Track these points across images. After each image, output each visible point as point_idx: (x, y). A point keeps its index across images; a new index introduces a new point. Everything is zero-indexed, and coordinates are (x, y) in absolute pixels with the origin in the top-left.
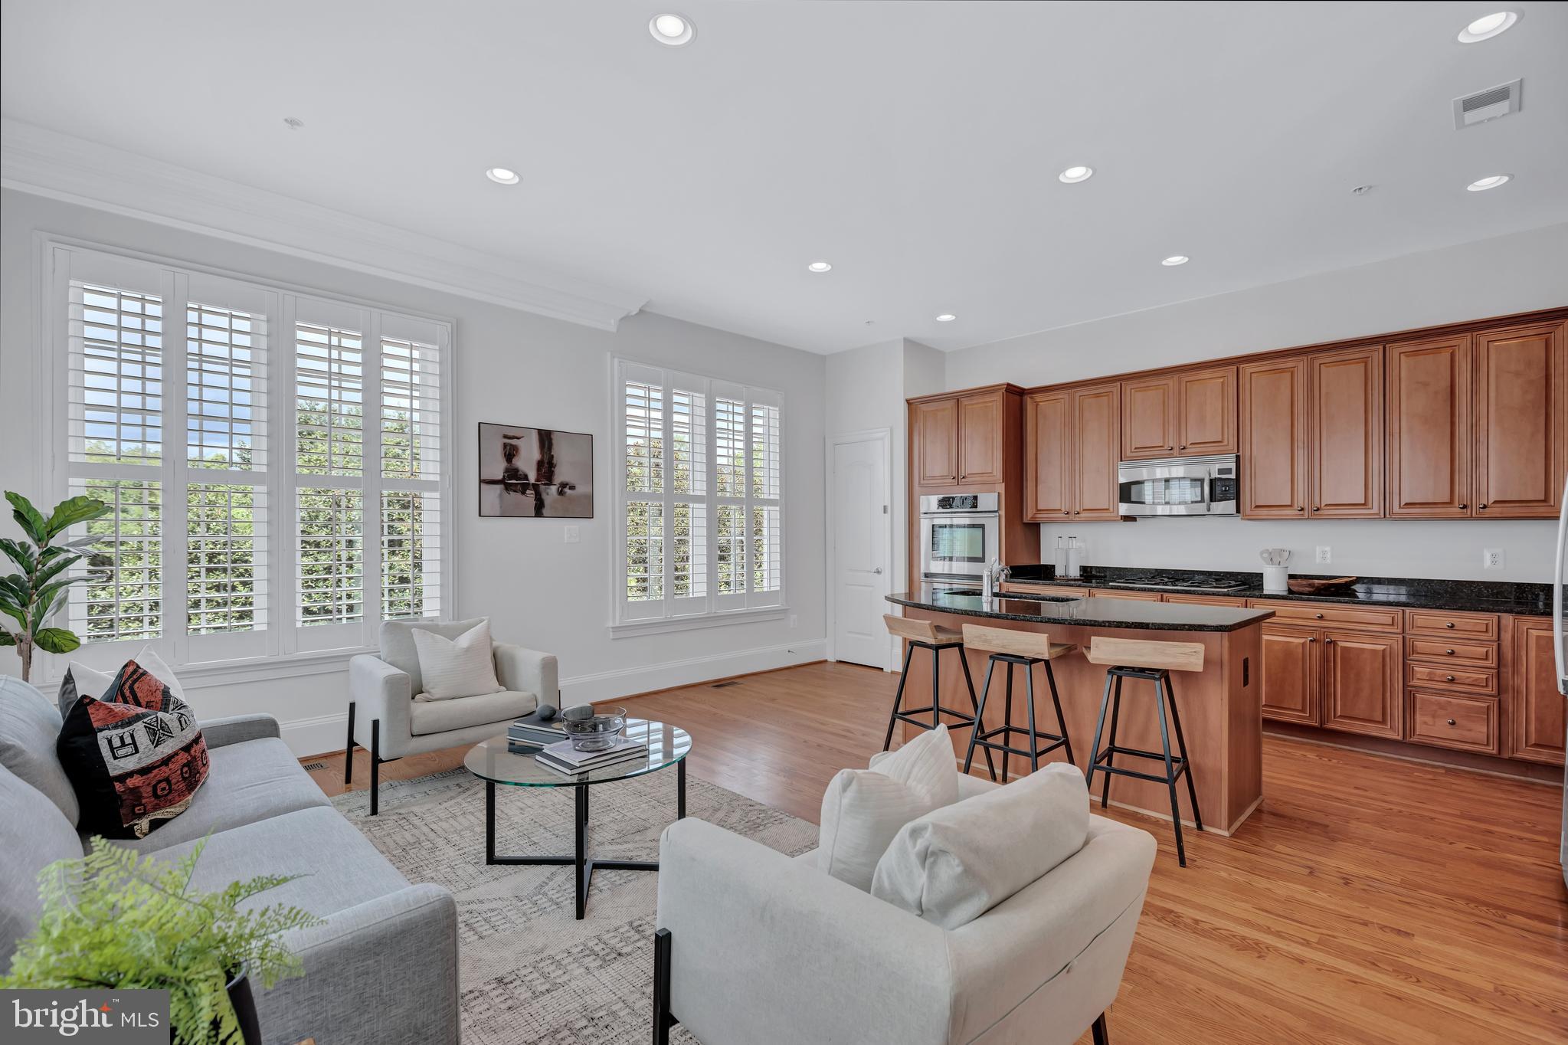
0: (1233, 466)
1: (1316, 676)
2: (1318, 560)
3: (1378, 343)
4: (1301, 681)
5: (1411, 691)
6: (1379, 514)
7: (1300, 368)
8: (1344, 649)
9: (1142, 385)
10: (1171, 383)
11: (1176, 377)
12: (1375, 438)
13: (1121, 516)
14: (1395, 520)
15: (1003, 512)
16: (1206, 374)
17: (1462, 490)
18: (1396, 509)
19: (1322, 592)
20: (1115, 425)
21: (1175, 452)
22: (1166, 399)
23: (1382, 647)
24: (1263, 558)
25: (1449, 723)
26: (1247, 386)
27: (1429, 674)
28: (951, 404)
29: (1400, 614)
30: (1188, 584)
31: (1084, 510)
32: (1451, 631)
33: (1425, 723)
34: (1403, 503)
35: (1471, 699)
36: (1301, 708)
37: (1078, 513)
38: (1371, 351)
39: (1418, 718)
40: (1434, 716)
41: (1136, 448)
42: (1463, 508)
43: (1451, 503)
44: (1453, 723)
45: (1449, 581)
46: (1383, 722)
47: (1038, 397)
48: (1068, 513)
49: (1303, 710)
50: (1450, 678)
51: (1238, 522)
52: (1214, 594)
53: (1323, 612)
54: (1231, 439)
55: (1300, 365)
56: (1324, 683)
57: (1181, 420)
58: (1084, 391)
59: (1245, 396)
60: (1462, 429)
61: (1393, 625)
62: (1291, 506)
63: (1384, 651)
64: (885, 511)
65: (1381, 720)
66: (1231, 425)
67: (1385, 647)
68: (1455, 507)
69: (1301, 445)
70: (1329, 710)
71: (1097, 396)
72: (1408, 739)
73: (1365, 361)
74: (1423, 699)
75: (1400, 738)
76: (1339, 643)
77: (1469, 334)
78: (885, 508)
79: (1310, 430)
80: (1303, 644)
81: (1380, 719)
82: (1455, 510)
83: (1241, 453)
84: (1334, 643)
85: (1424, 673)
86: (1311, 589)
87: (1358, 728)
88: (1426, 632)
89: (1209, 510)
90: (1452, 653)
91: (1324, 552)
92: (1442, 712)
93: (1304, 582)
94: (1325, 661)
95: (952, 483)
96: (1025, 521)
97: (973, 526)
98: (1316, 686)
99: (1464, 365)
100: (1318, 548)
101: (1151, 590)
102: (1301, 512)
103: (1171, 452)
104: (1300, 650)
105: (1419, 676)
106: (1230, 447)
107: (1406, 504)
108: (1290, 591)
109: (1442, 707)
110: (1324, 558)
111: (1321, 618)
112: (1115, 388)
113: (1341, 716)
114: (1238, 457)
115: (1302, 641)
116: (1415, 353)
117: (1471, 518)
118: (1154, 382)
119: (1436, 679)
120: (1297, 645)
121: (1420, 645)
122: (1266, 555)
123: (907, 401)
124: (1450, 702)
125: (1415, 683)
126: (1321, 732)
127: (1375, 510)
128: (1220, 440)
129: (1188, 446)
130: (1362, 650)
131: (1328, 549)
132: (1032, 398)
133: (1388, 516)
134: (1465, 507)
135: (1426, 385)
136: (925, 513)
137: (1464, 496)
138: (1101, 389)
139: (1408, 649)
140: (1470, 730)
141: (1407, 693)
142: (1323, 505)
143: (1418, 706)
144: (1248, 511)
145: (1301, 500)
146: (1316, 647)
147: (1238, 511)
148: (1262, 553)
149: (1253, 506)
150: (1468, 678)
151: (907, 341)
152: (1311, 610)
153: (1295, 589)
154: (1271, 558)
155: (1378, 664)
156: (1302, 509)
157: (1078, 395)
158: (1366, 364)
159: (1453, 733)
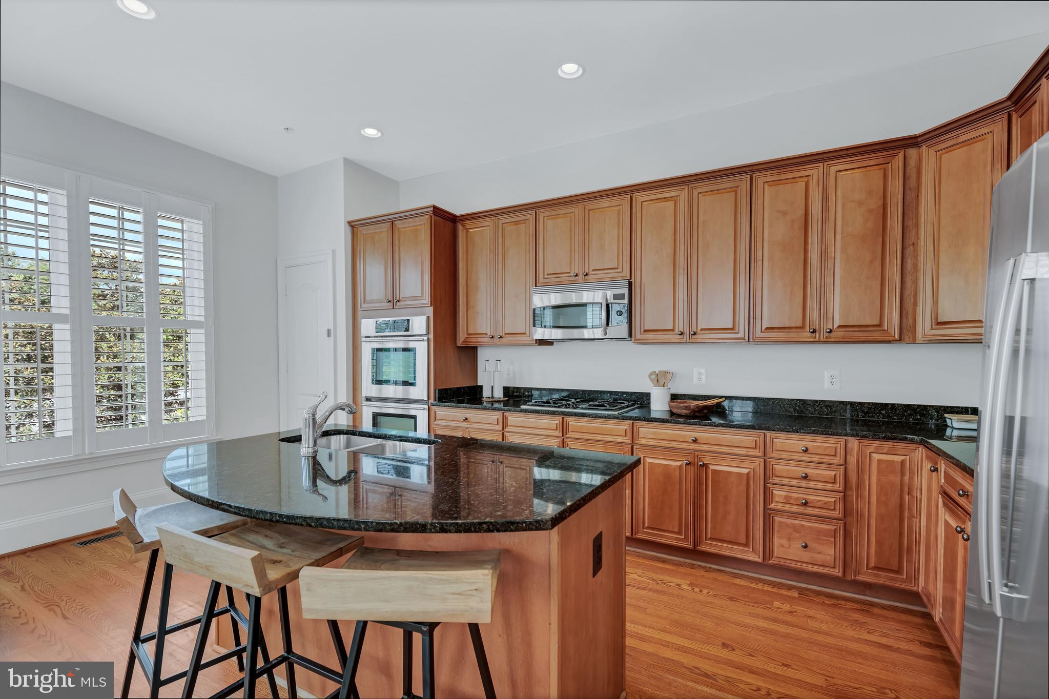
0: (625, 291)
1: (690, 498)
2: (695, 381)
3: (746, 172)
4: (678, 504)
5: (770, 514)
6: (744, 338)
7: (682, 197)
8: (714, 471)
9: (554, 213)
10: (576, 210)
11: (580, 205)
12: (743, 266)
13: (536, 340)
14: (757, 343)
15: (431, 336)
16: (605, 203)
17: (812, 315)
18: (758, 334)
19: (697, 414)
20: (531, 252)
21: (580, 278)
22: (573, 227)
23: (745, 471)
24: (651, 380)
25: (803, 546)
26: (639, 215)
27: (786, 497)
28: (386, 227)
29: (762, 437)
30: (586, 405)
31: (506, 334)
32: (805, 455)
33: (782, 546)
34: (764, 328)
35: (820, 522)
36: (678, 531)
37: (501, 337)
38: (740, 180)
39: (776, 541)
40: (789, 539)
41: (548, 274)
42: (812, 332)
43: (803, 327)
44: (806, 547)
45: (797, 400)
46: (747, 545)
47: (468, 224)
48: (492, 337)
49: (679, 533)
50: (804, 501)
51: (630, 345)
52: (606, 417)
53: (697, 435)
54: (625, 265)
55: (682, 194)
56: (697, 505)
57: (585, 248)
58: (505, 219)
59: (637, 225)
60: (814, 257)
61: (755, 448)
62: (673, 330)
63: (748, 474)
64: (329, 335)
65: (745, 543)
66: (625, 253)
67: (748, 470)
68: (807, 332)
69: (681, 271)
70: (701, 532)
71: (517, 223)
72: (767, 562)
73: (735, 190)
74: (780, 522)
75: (760, 560)
76: (710, 466)
77: (821, 164)
78: (329, 331)
79: (689, 256)
80: (680, 467)
81: (744, 541)
82: (806, 335)
83: (633, 280)
84: (705, 466)
85: (782, 496)
86: (687, 412)
87: (725, 550)
88: (784, 455)
89: (606, 334)
90: (806, 477)
91: (700, 374)
92: (797, 535)
93: (682, 405)
94: (699, 484)
95: (388, 306)
96: (458, 345)
97: (405, 350)
98: (691, 508)
99: (816, 193)
100: (695, 369)
101: (554, 413)
102: (681, 336)
103: (577, 278)
104: (678, 473)
105: (777, 499)
106: (624, 274)
107: (767, 328)
108: (672, 414)
109: (796, 529)
110: (700, 379)
111: (695, 441)
112: (530, 215)
113: (711, 539)
114: (630, 284)
115: (679, 464)
116: (777, 182)
117: (819, 342)
118: (563, 210)
119: (792, 502)
120: (675, 468)
121: (778, 468)
122: (653, 377)
123: (349, 223)
124: (803, 525)
125: (774, 506)
126: (694, 553)
127: (741, 335)
128: (616, 267)
129: (591, 273)
130: (730, 473)
131: (703, 371)
132: (463, 225)
133: (751, 340)
134: (814, 331)
135: (784, 213)
136: (366, 337)
137: (813, 322)
138: (520, 217)
139: (768, 473)
140: (820, 553)
141: (767, 516)
142: (699, 329)
143: (776, 528)
144: (638, 336)
145: (681, 326)
146: (691, 471)
147: (630, 335)
148: (650, 375)
149: (642, 331)
150: (819, 501)
151: (347, 162)
152: (687, 433)
153: (675, 411)
154: (660, 378)
155: (743, 488)
156: (682, 334)
157: (501, 222)
158: (736, 192)
159: (806, 556)
